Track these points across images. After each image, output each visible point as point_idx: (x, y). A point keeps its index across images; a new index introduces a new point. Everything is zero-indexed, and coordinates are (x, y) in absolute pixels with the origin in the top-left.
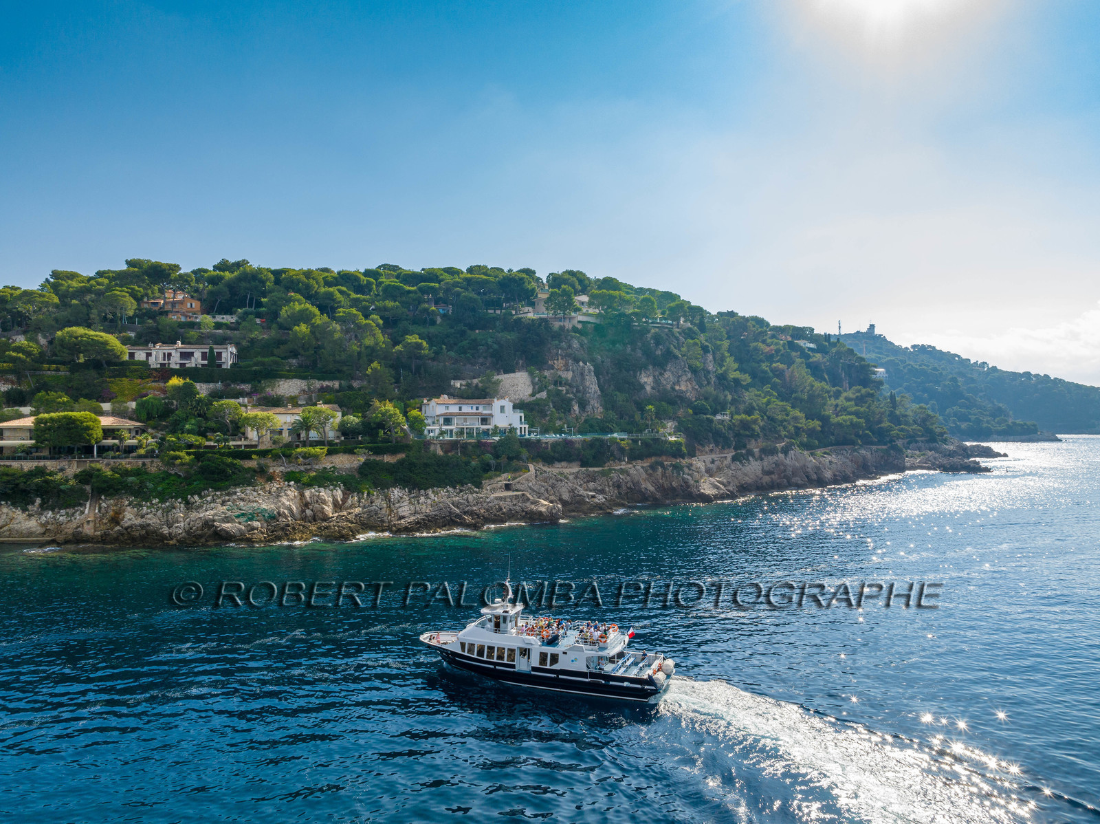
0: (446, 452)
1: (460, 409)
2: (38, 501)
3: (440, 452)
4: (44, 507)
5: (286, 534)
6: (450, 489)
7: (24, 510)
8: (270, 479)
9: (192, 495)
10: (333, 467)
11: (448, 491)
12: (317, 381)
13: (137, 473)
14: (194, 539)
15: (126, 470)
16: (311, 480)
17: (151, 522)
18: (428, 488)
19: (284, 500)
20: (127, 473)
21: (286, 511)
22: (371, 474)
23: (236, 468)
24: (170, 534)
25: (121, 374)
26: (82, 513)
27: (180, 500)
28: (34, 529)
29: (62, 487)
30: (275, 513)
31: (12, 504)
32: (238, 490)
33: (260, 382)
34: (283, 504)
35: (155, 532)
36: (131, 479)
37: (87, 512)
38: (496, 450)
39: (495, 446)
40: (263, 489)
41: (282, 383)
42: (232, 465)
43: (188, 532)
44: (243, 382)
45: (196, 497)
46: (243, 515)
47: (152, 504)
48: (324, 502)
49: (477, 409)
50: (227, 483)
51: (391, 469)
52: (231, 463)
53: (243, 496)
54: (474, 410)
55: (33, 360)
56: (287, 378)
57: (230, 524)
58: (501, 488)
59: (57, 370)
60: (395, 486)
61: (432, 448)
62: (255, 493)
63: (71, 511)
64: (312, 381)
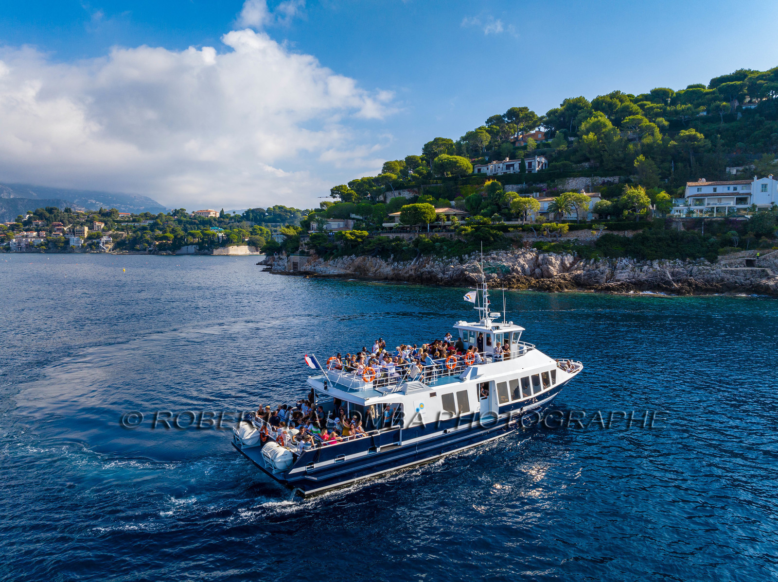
0: (688, 229)
1: (715, 190)
2: (392, 256)
3: (682, 229)
4: (394, 260)
5: (509, 284)
6: (679, 261)
7: (386, 261)
8: (520, 246)
9: (465, 254)
10: (576, 239)
11: (675, 262)
12: (600, 178)
13: (443, 240)
14: (453, 282)
15: (438, 239)
16: (550, 248)
17: (434, 270)
18: (655, 259)
19: (521, 261)
20: (437, 240)
21: (519, 269)
22: (605, 245)
23: (498, 238)
24: (441, 278)
25: (466, 183)
26: (410, 263)
27: (457, 257)
28: (389, 272)
29: (404, 248)
30: (510, 268)
31: (382, 258)
32: (494, 252)
33: (553, 181)
34: (519, 263)
35: (435, 276)
36: (437, 244)
37: (412, 263)
38: (743, 227)
39: (745, 223)
40: (513, 253)
41: (571, 181)
42: (494, 236)
43: (451, 278)
44: (542, 182)
45: (466, 256)
46: (490, 269)
47: (442, 259)
48: (551, 264)
49: (735, 189)
50: (489, 248)
51: (626, 242)
52: (496, 234)
53: (495, 256)
54: (731, 191)
55: (423, 177)
56: (575, 176)
57: (476, 274)
58: (741, 263)
59: (437, 183)
60: (625, 255)
61: (674, 226)
62: (505, 255)
63: (406, 262)
64: (596, 178)
